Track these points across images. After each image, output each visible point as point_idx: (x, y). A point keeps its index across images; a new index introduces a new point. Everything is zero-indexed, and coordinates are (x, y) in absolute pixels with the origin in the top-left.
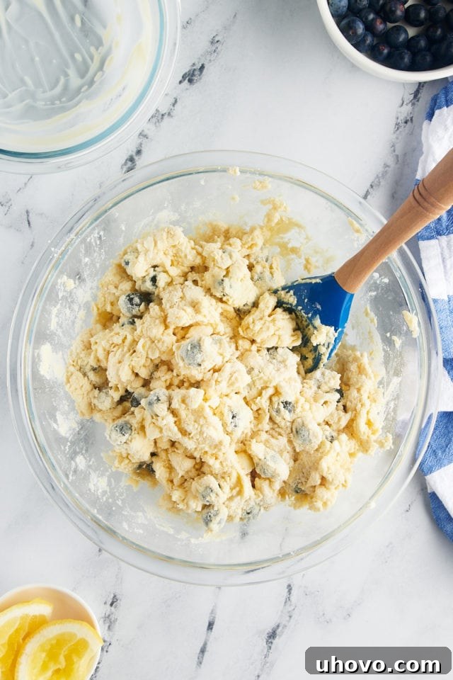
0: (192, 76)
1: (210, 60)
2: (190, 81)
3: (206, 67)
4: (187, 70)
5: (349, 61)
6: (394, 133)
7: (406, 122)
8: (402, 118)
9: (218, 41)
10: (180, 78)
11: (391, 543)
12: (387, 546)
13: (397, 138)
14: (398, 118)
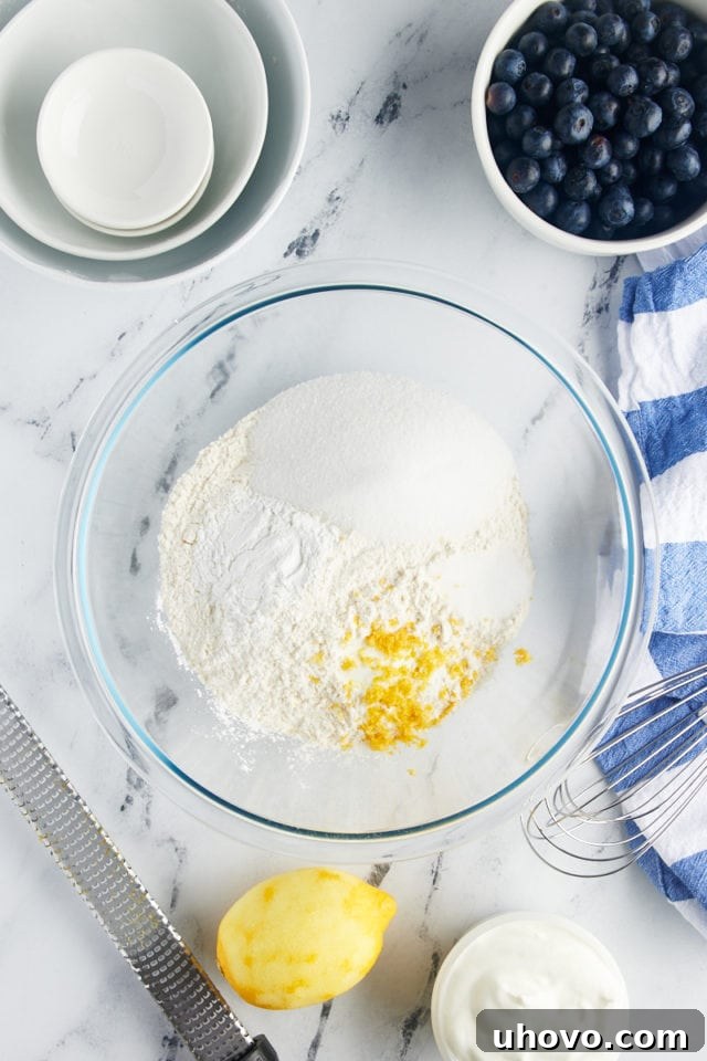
0: (302, 247)
1: (327, 224)
2: (299, 253)
3: (321, 233)
4: (295, 239)
5: (519, 225)
6: (583, 325)
7: (599, 311)
8: (593, 305)
9: (338, 198)
10: (286, 250)
11: (578, 896)
12: (572, 900)
13: (587, 333)
14: (587, 306)
